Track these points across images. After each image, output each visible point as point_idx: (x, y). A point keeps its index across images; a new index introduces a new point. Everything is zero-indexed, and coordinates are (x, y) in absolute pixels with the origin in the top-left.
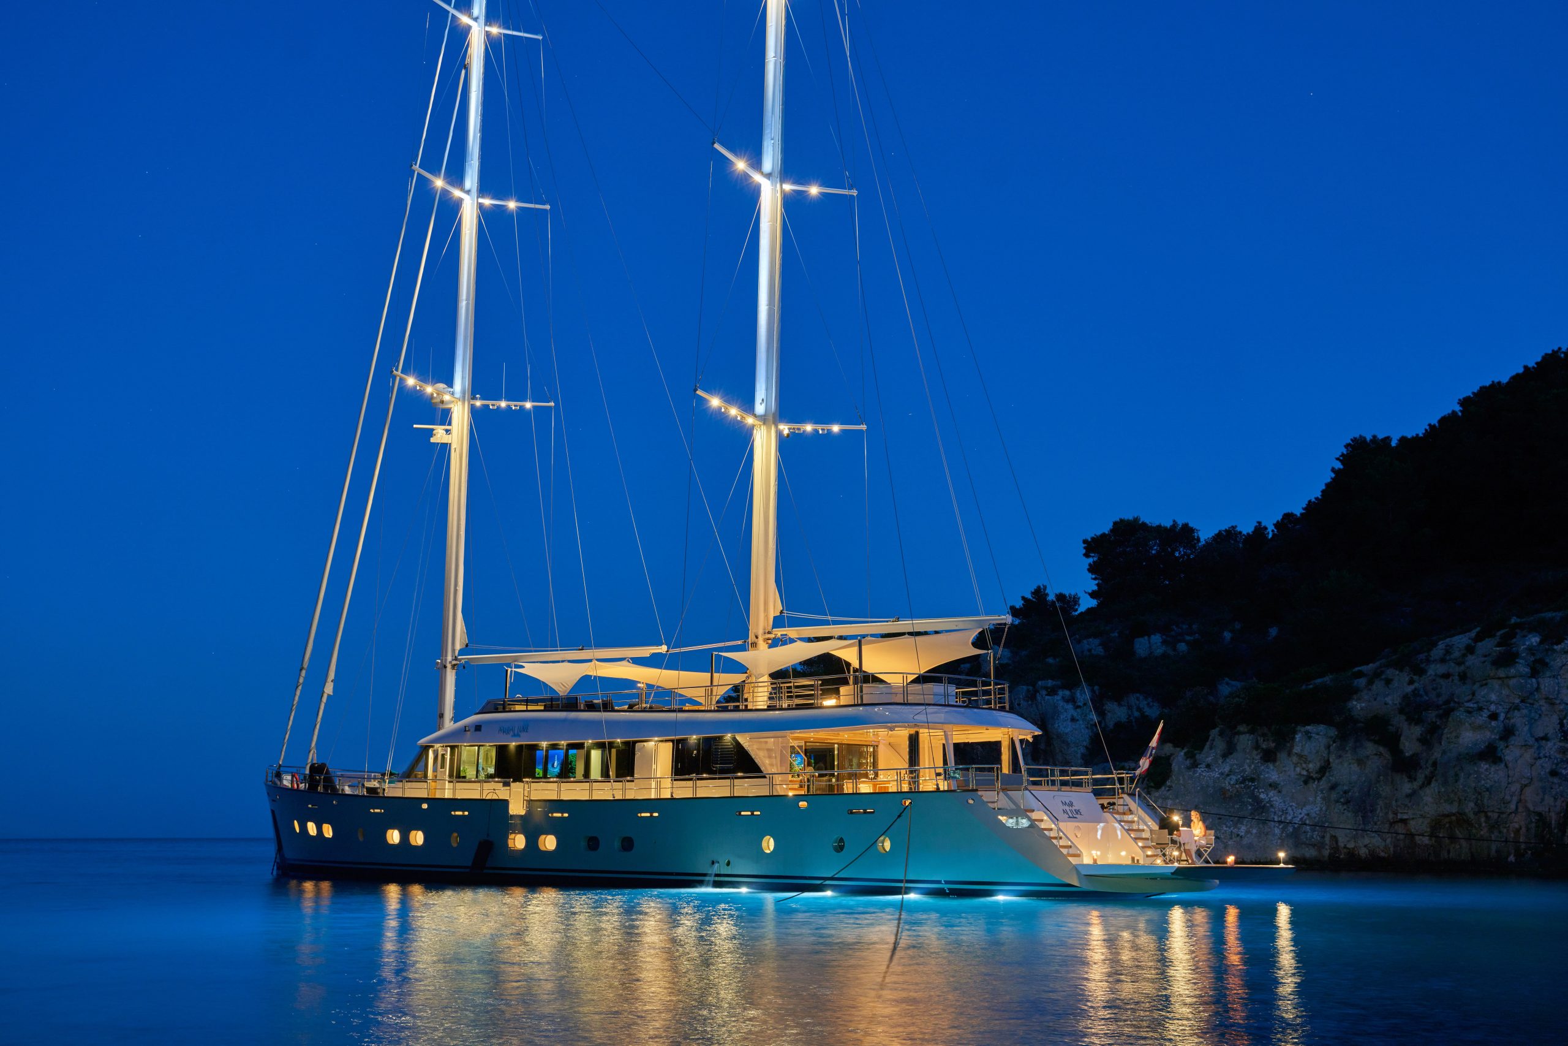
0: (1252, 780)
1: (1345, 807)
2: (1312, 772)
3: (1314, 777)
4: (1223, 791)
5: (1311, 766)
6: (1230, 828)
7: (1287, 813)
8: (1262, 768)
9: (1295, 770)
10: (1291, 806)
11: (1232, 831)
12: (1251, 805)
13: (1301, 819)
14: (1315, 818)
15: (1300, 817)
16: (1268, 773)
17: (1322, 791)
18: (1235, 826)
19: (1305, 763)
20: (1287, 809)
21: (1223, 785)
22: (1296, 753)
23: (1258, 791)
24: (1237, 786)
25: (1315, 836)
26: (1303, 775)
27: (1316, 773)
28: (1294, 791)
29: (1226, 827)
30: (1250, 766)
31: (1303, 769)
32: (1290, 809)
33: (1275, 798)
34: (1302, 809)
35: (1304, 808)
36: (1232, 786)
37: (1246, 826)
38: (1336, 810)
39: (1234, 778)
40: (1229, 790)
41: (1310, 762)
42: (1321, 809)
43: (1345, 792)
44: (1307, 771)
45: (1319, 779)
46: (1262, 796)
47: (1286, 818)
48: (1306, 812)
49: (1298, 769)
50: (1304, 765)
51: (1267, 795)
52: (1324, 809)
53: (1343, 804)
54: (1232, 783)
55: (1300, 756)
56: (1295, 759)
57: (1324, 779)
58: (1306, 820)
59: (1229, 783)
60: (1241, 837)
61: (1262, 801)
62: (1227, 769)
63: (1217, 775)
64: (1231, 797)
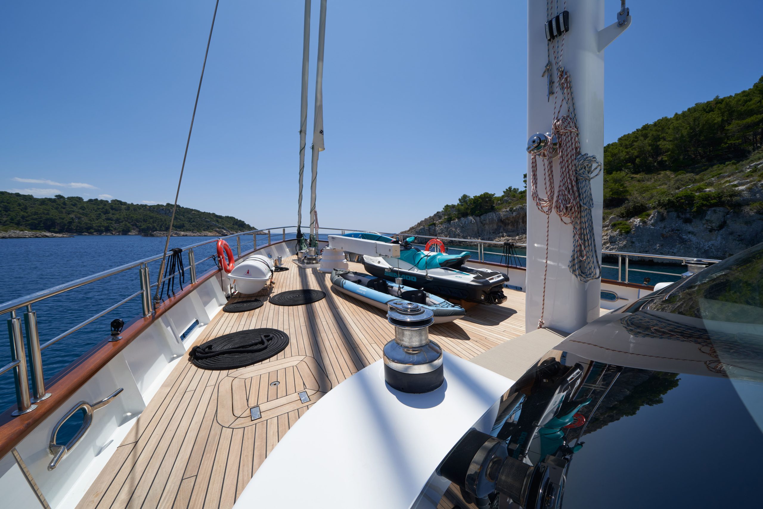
0: (678, 230)
1: (740, 242)
2: (714, 227)
3: (716, 229)
4: (662, 235)
5: (714, 224)
6: (668, 249)
7: (700, 244)
8: (684, 225)
9: (703, 226)
10: (702, 241)
11: (669, 251)
12: (678, 240)
13: (709, 247)
14: (718, 246)
15: (707, 245)
16: (687, 227)
17: (722, 235)
18: (671, 249)
19: (710, 223)
20: (700, 242)
21: (662, 232)
22: (706, 219)
23: (682, 235)
24: (670, 233)
25: (719, 254)
26: (708, 228)
27: (717, 227)
28: (703, 235)
29: (666, 249)
30: (675, 225)
31: (709, 226)
32: (701, 242)
33: (692, 238)
34: (708, 242)
35: (709, 243)
36: (667, 233)
37: (677, 249)
38: (734, 243)
39: (667, 229)
40: (665, 234)
41: (714, 223)
42: (721, 243)
43: (739, 236)
44: (711, 227)
45: (718, 230)
46: (684, 237)
47: (700, 246)
48: (711, 244)
49: (705, 226)
50: (709, 224)
51: (687, 236)
52: (724, 242)
53: (738, 241)
54: (667, 231)
55: (707, 221)
56: (704, 222)
57: (724, 229)
58: (711, 247)
59: (665, 232)
60: (675, 253)
61: (684, 239)
62: (663, 226)
63: (658, 228)
64: (667, 237)
